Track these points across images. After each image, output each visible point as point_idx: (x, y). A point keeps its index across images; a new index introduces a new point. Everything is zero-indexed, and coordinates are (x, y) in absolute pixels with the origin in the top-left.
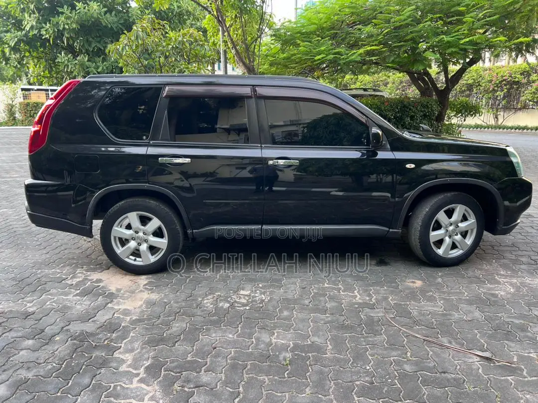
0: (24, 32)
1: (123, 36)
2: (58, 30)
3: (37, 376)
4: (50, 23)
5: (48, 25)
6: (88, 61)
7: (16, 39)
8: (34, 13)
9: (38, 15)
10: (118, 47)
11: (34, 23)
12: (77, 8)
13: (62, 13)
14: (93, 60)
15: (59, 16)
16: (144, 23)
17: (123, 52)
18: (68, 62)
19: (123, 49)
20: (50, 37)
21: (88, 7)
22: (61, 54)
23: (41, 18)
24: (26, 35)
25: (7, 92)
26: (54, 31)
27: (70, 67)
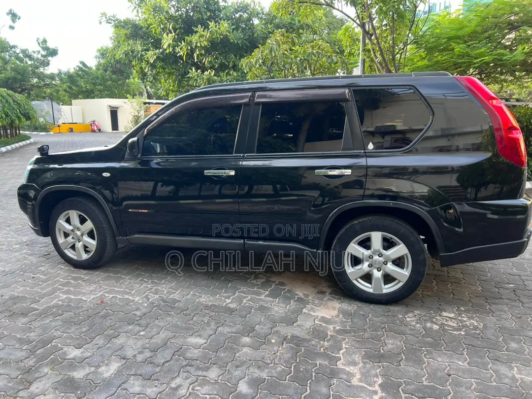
0: (161, 50)
1: (256, 51)
2: (192, 48)
3: (271, 377)
4: (184, 41)
5: (183, 43)
6: (215, 75)
7: (155, 56)
8: (171, 33)
9: (174, 34)
10: (252, 60)
11: (171, 42)
12: (210, 27)
13: (197, 32)
14: (218, 74)
15: (192, 35)
16: (277, 37)
17: (256, 65)
18: (198, 77)
19: (256, 62)
20: (184, 54)
21: (219, 25)
22: (192, 70)
23: (176, 36)
24: (162, 53)
25: (135, 104)
26: (188, 49)
27: (199, 81)
